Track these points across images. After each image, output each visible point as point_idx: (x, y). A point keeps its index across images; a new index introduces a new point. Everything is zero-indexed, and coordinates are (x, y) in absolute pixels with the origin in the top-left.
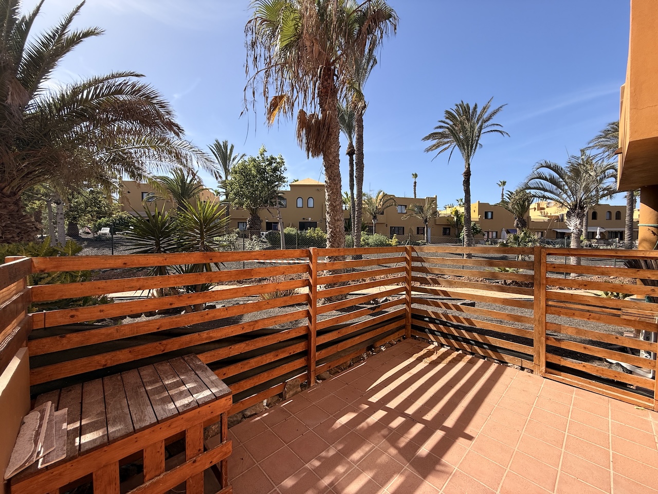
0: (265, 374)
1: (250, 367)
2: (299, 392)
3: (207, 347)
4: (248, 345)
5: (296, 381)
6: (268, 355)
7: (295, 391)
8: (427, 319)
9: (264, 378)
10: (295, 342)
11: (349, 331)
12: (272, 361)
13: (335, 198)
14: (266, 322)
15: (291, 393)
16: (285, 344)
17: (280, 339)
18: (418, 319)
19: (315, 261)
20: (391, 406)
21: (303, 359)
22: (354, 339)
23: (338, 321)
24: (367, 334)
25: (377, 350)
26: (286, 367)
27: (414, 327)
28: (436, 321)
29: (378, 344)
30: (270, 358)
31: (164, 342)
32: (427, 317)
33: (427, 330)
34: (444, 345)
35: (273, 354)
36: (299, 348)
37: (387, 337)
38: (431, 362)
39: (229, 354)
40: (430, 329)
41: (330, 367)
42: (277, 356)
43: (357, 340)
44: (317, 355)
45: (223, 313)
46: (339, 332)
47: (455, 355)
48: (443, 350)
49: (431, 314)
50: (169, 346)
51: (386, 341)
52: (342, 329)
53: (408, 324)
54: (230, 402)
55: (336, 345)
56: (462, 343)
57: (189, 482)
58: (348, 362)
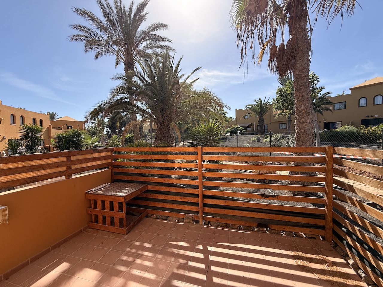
0: (175, 205)
1: (168, 199)
2: (192, 223)
3: (152, 184)
4: (166, 188)
5: (189, 216)
6: (176, 196)
7: (189, 221)
8: (345, 230)
9: (174, 207)
10: (192, 196)
11: (236, 204)
12: (179, 200)
13: (301, 104)
14: (175, 181)
15: (187, 221)
16: (186, 195)
17: (182, 191)
18: (337, 225)
19: (199, 154)
20: (212, 258)
21: (197, 207)
22: (242, 212)
23: (224, 194)
24: (258, 213)
25: (273, 231)
26: (187, 207)
27: (334, 232)
28: (353, 236)
29: (274, 227)
30: (177, 198)
31: (139, 177)
32: (345, 228)
33: (345, 242)
34: (360, 269)
35: (179, 197)
36: (194, 200)
37: (290, 227)
38: (302, 266)
39: (159, 189)
40: (348, 243)
41: (218, 221)
42: (181, 199)
43: (245, 214)
44: (207, 209)
45: (156, 172)
46: (225, 202)
47: (356, 284)
48: (351, 271)
49: (348, 225)
50: (140, 179)
51: (288, 230)
52: (229, 201)
53: (328, 227)
54: (123, 200)
55: (224, 210)
56: (380, 279)
57: (115, 218)
58: (236, 225)
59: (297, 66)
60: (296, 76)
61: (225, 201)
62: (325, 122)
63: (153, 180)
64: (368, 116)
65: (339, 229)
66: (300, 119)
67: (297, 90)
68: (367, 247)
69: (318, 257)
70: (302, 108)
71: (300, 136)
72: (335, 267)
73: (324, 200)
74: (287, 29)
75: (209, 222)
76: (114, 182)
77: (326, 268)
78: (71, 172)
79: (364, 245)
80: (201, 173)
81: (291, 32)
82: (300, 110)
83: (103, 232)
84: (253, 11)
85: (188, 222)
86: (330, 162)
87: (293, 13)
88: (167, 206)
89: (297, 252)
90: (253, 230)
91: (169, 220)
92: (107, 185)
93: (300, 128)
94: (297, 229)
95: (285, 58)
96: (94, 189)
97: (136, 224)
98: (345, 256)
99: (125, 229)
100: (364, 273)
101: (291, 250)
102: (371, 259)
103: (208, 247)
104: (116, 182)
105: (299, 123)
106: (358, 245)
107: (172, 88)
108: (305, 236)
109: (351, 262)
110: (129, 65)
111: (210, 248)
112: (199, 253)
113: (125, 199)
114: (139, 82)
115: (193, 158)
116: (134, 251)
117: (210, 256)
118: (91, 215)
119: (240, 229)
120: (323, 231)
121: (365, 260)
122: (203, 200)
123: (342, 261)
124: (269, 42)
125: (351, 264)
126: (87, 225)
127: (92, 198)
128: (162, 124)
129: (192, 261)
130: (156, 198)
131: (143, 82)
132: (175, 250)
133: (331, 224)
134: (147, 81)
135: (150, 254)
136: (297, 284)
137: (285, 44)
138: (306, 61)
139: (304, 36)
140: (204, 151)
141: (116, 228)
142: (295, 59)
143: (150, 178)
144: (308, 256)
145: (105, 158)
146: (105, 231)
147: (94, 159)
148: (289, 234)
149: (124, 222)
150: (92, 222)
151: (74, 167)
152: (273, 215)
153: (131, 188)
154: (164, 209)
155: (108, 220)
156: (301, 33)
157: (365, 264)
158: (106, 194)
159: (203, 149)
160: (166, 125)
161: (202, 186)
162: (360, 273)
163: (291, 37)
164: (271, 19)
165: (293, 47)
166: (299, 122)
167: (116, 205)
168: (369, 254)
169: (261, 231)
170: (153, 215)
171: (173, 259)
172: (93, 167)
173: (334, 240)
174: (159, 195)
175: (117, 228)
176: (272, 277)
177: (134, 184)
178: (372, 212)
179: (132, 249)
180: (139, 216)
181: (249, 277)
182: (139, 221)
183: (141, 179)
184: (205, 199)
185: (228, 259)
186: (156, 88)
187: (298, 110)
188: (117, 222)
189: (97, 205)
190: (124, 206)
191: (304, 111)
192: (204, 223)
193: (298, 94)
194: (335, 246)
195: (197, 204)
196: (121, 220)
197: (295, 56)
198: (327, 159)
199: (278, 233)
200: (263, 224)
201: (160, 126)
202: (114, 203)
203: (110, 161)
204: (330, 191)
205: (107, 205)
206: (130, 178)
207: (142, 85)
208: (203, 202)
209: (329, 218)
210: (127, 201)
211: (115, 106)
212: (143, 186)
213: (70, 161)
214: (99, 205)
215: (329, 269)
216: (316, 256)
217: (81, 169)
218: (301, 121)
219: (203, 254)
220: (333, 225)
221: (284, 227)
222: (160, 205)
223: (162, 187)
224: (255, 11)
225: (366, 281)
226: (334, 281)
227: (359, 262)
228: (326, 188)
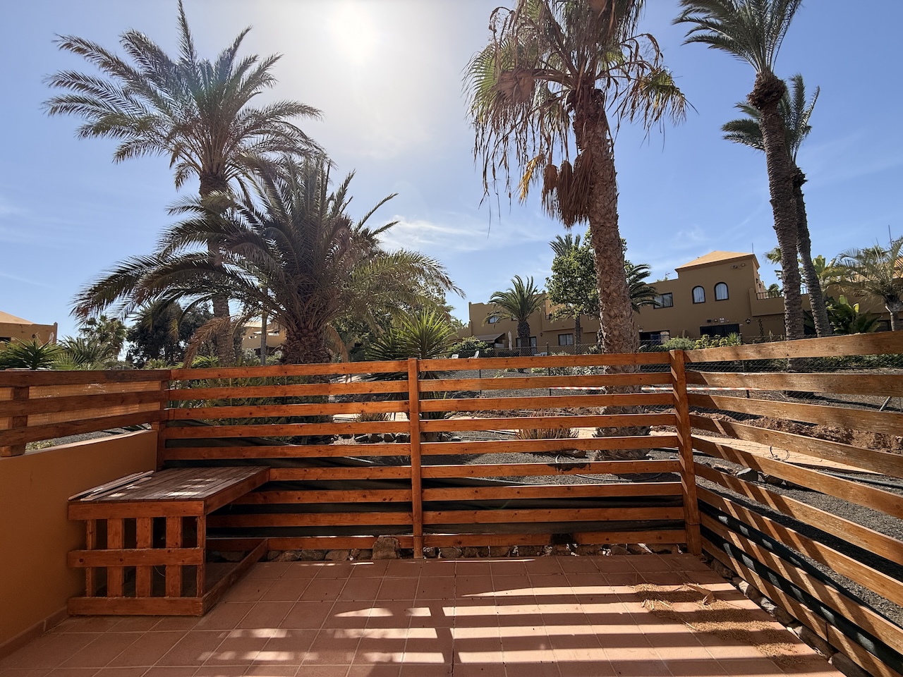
0: (349, 516)
1: (328, 500)
2: (393, 558)
4: (324, 472)
5: (387, 540)
6: (351, 492)
7: (385, 554)
8: (724, 519)
9: (346, 520)
10: (394, 486)
12: (358, 501)
14: (348, 449)
15: (380, 554)
17: (368, 476)
18: (708, 514)
19: (412, 376)
20: (458, 633)
21: (407, 514)
22: (516, 512)
23: (473, 472)
24: (552, 511)
25: (585, 548)
26: (379, 517)
27: (705, 532)
28: (741, 527)
29: (587, 539)
30: (354, 497)
31: (245, 448)
32: (723, 514)
33: (727, 546)
34: (764, 596)
35: (358, 492)
36: (399, 496)
37: (618, 533)
38: (659, 611)
39: (304, 477)
40: (733, 546)
41: (460, 543)
42: (365, 496)
43: (523, 515)
44: (431, 516)
45: (297, 430)
46: (476, 492)
47: (765, 627)
48: (749, 605)
49: (730, 507)
50: (248, 453)
51: (615, 540)
52: (484, 488)
53: (690, 522)
54: (201, 508)
55: (473, 512)
56: (802, 605)
57: (167, 570)
58: (503, 548)
59: (596, 207)
60: (596, 225)
61: (475, 489)
62: (641, 331)
63: (286, 454)
64: (709, 321)
65: (713, 521)
66: (610, 310)
68: (769, 545)
69: (685, 588)
70: (612, 288)
71: (612, 344)
72: (720, 601)
73: (678, 464)
74: (572, 138)
75: (437, 553)
76: (164, 468)
77: (704, 608)
78: (23, 435)
79: (765, 541)
80: (417, 425)
81: (579, 144)
82: (608, 292)
83: (123, 620)
84: (508, 93)
85: (383, 558)
86: (681, 381)
87: (581, 110)
88: (325, 520)
89: (643, 585)
90: (543, 552)
91: (330, 561)
92: (143, 476)
93: (611, 329)
94: (632, 537)
95: (573, 191)
96: (101, 489)
97: (233, 583)
98: (732, 577)
99: (202, 599)
100: (772, 603)
101: (631, 584)
102: (780, 566)
103: (444, 608)
104: (171, 469)
105: (608, 319)
106: (752, 544)
107: (331, 237)
108: (650, 551)
109: (744, 586)
110: (213, 179)
111: (449, 611)
112: (424, 627)
113: (206, 507)
114: (244, 220)
115: (395, 387)
116: (227, 656)
117: (452, 629)
118: (82, 572)
119: (513, 556)
120: (683, 531)
121: (770, 574)
122: (422, 492)
123: (728, 587)
124: (541, 158)
125: (745, 591)
126: (65, 608)
127: (91, 516)
128: (302, 325)
129: (406, 652)
130: (295, 501)
131: (251, 220)
133: (696, 514)
134: (262, 218)
135: (284, 656)
136: (658, 654)
137: (572, 163)
138: (611, 199)
139: (604, 154)
140: (423, 369)
141: (171, 602)
142: (591, 193)
143: (279, 449)
144: (665, 590)
145: (141, 398)
146: (129, 616)
147: (106, 400)
148: (618, 552)
149: (198, 578)
150: (83, 594)
151: (33, 421)
152: (583, 511)
153: (223, 478)
154: (313, 531)
155: (143, 578)
156: (598, 147)
157: (770, 582)
158: (142, 498)
159: (421, 365)
160: (311, 327)
161: (419, 457)
162: (765, 606)
163: (580, 153)
164: (541, 117)
165: (585, 172)
166: (609, 315)
167: (174, 529)
168: (775, 557)
169: (559, 554)
170: (282, 552)
171: (351, 657)
172: (99, 422)
173: (704, 548)
174: (304, 492)
175: (173, 598)
176: (605, 650)
177: (228, 468)
178: (769, 467)
179: (222, 651)
180: (239, 562)
181: (554, 660)
182: (241, 574)
183: (252, 453)
184: (426, 490)
185: (497, 628)
186: (289, 236)
187: (603, 292)
188: (173, 579)
189: (109, 537)
190: (202, 527)
191: (615, 294)
192: (425, 554)
193: (603, 260)
194: (710, 560)
195: (406, 507)
196: (188, 573)
197: (590, 188)
198: (676, 377)
199: (596, 553)
200: (563, 537)
201: (295, 330)
202: (169, 523)
203: (155, 407)
204: (687, 441)
205: (144, 531)
206: (216, 454)
207: (249, 226)
208: (422, 498)
209: (691, 502)
210: (211, 511)
211: (174, 271)
212: (258, 471)
213: (26, 400)
214: (116, 534)
215: (710, 607)
216: (679, 586)
217: (60, 426)
218: (612, 314)
219: (434, 629)
220: (700, 516)
221: (606, 535)
222: (306, 521)
223: (313, 470)
224: (512, 95)
225: (779, 618)
226: (725, 631)
227: (759, 582)
228: (680, 438)
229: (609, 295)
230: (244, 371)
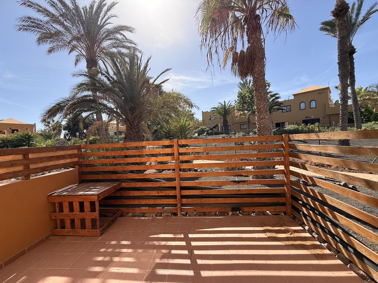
0: (153, 200)
1: (144, 194)
2: (170, 216)
3: (127, 181)
4: (143, 184)
5: (167, 209)
6: (153, 191)
7: (167, 214)
9: (152, 202)
10: (170, 189)
12: (156, 195)
14: (151, 175)
15: (165, 214)
16: (163, 188)
17: (159, 185)
18: (295, 200)
19: (176, 146)
20: (194, 244)
21: (175, 200)
22: (218, 199)
23: (200, 184)
24: (232, 199)
25: (245, 213)
26: (164, 201)
27: (293, 207)
28: (307, 206)
29: (246, 209)
30: (154, 193)
31: (112, 175)
32: (301, 201)
33: (301, 213)
34: (314, 232)
35: (156, 191)
36: (171, 193)
37: (258, 207)
38: (272, 237)
39: (135, 186)
40: (303, 213)
41: (196, 210)
42: (158, 193)
43: (221, 200)
44: (184, 201)
45: (131, 168)
46: (202, 191)
47: (313, 243)
48: (308, 235)
49: (303, 198)
50: (113, 177)
51: (257, 210)
52: (205, 190)
53: (287, 203)
54: (96, 198)
55: (201, 199)
56: (328, 235)
57: (86, 220)
58: (212, 213)
59: (255, 70)
60: (255, 79)
61: (201, 190)
62: (276, 122)
63: (127, 177)
64: (307, 117)
65: (297, 203)
66: (260, 116)
67: (256, 90)
68: (317, 213)
69: (283, 228)
70: (261, 106)
71: (260, 130)
72: (296, 233)
73: (284, 181)
74: (246, 38)
75: (187, 214)
76: (82, 183)
77: (289, 236)
78: (29, 172)
79: (316, 211)
80: (178, 166)
81: (249, 41)
82: (260, 108)
83: (72, 237)
84: (217, 19)
85: (166, 216)
86: (286, 147)
87: (250, 25)
88: (144, 202)
89: (266, 227)
90: (228, 214)
91: (146, 217)
92: (74, 186)
93: (260, 124)
94: (264, 209)
95: (245, 63)
96: (59, 191)
97: (111, 225)
98: (302, 224)
99: (99, 230)
100: (317, 234)
101: (262, 226)
102: (321, 221)
103: (189, 235)
104: (84, 183)
105: (259, 120)
106: (311, 212)
108: (271, 214)
109: (307, 228)
110: (92, 63)
111: (190, 236)
112: (181, 241)
113: (98, 198)
114: (105, 80)
115: (169, 151)
116: (110, 250)
117: (191, 242)
118: (56, 220)
119: (216, 215)
120: (284, 207)
121: (317, 224)
122: (181, 191)
123: (300, 228)
124: (232, 48)
125: (307, 230)
126: (51, 233)
127: (57, 201)
128: (132, 124)
129: (174, 250)
130: (132, 195)
131: (109, 80)
132: (156, 243)
133: (290, 200)
134: (113, 79)
135: (130, 251)
136: (269, 252)
137: (245, 50)
138: (262, 66)
139: (260, 45)
140: (180, 143)
141: (88, 231)
142: (253, 64)
143: (125, 175)
144: (275, 229)
145: (70, 156)
146: (73, 236)
147: (57, 158)
148: (258, 214)
149: (97, 223)
150: (57, 228)
151: (32, 166)
152: (244, 199)
153: (104, 186)
154: (140, 206)
155: (77, 223)
156: (257, 42)
157: (317, 227)
158: (74, 194)
159: (179, 142)
160: (136, 124)
161: (179, 178)
162: (314, 235)
163: (249, 45)
164: (232, 29)
165: (251, 54)
166: (259, 118)
167: (87, 205)
168: (319, 217)
169: (234, 215)
170: (128, 213)
171: (155, 251)
172: (56, 166)
173: (293, 213)
174: (135, 191)
175: (89, 230)
176: (249, 250)
177: (106, 183)
178: (319, 183)
179: (107, 249)
180: (112, 217)
181: (229, 254)
182: (113, 221)
183: (114, 177)
184: (182, 191)
185: (208, 242)
186: (124, 86)
187: (257, 108)
188: (88, 223)
189: (64, 208)
190: (97, 204)
191: (262, 109)
192: (183, 215)
193: (258, 94)
194: (294, 218)
195: (175, 197)
196: (94, 221)
197: (253, 62)
198: (284, 146)
199: (249, 215)
200: (236, 208)
201: (129, 126)
202: (85, 203)
203: (76, 159)
204: (288, 172)
205: (76, 206)
206: (101, 177)
207: (108, 82)
208: (181, 194)
209: (288, 195)
210: (100, 199)
211: (78, 103)
212: (117, 184)
213: (28, 159)
214: (66, 207)
215: (292, 236)
216: (281, 228)
217: (42, 168)
218: (261, 117)
219: (185, 242)
220: (292, 201)
221: (253, 208)
222: (136, 202)
223: (138, 183)
224: (219, 20)
225: (319, 240)
226: (297, 244)
227: (312, 227)
228: (285, 170)
229: (260, 109)
230: (109, 145)
